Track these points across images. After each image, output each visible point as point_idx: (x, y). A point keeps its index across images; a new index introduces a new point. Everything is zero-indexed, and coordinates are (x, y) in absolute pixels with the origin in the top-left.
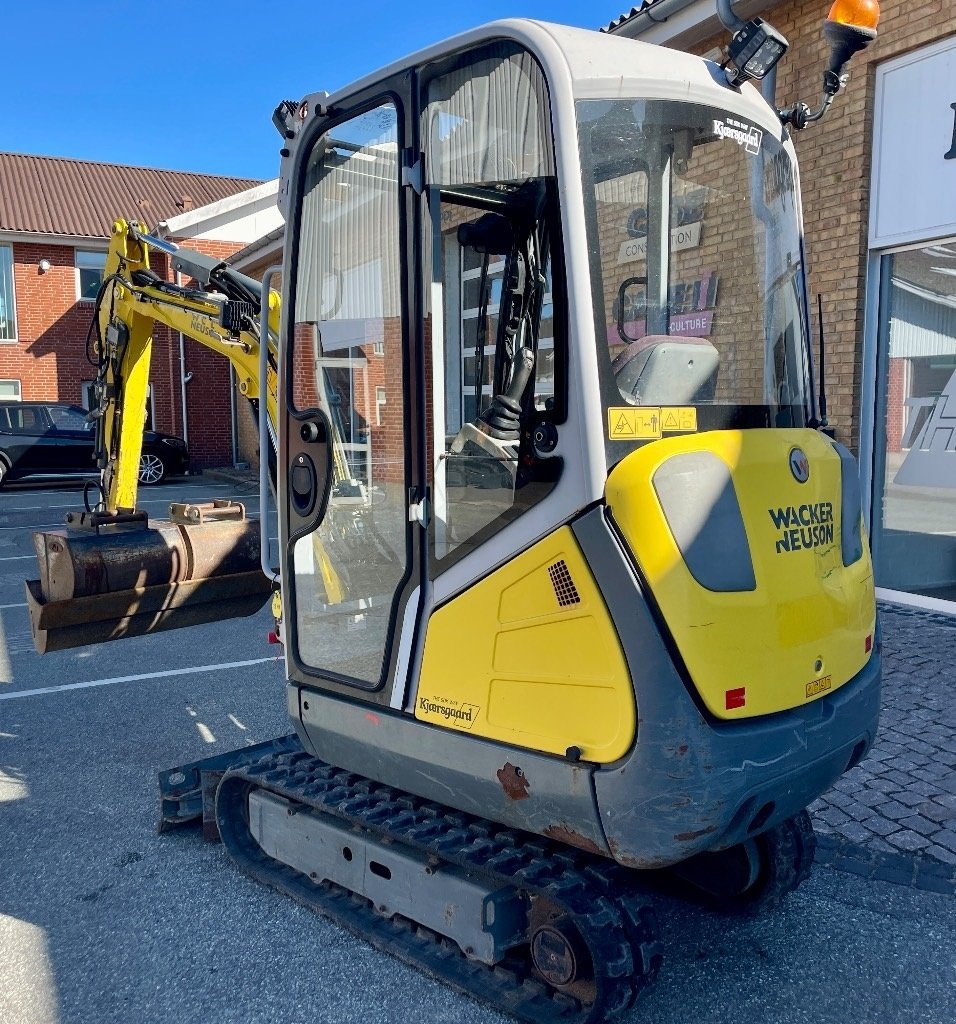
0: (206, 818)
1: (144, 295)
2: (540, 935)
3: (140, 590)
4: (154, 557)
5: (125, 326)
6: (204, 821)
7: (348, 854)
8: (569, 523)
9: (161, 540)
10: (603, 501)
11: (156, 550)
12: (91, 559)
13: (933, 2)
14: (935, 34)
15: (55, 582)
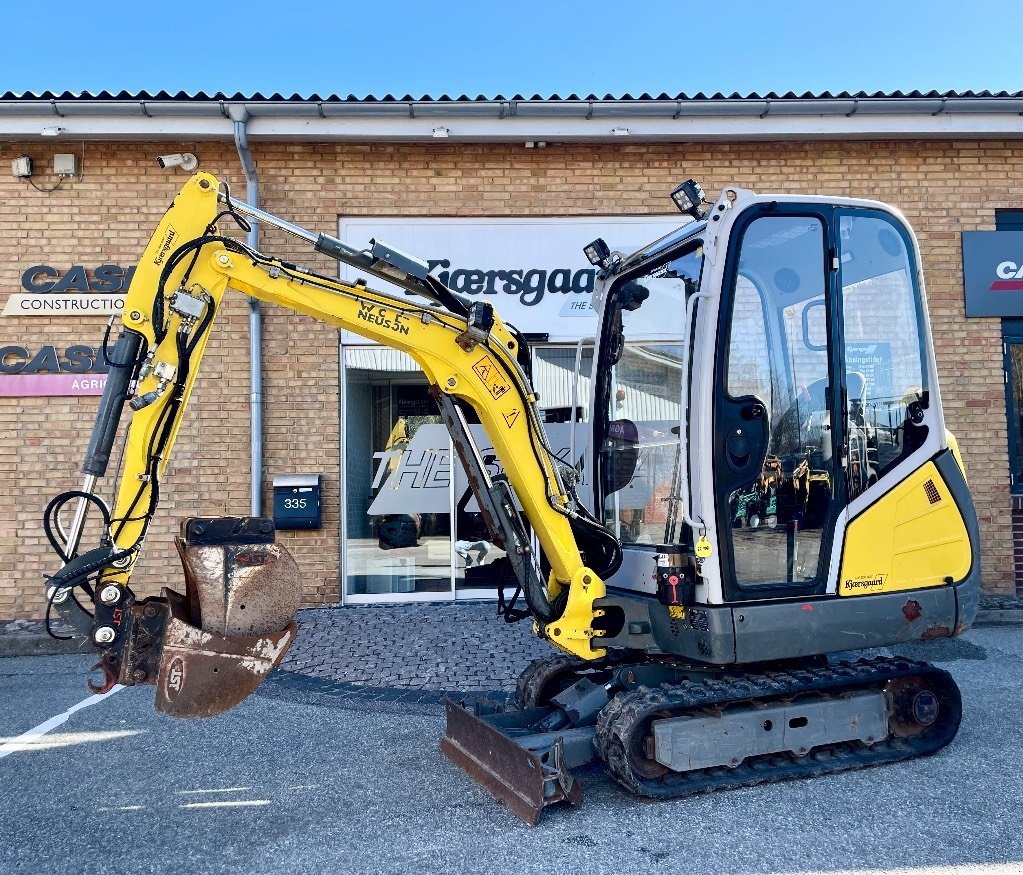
8: (933, 459)
13: (392, 192)
14: (395, 212)
15: (243, 607)
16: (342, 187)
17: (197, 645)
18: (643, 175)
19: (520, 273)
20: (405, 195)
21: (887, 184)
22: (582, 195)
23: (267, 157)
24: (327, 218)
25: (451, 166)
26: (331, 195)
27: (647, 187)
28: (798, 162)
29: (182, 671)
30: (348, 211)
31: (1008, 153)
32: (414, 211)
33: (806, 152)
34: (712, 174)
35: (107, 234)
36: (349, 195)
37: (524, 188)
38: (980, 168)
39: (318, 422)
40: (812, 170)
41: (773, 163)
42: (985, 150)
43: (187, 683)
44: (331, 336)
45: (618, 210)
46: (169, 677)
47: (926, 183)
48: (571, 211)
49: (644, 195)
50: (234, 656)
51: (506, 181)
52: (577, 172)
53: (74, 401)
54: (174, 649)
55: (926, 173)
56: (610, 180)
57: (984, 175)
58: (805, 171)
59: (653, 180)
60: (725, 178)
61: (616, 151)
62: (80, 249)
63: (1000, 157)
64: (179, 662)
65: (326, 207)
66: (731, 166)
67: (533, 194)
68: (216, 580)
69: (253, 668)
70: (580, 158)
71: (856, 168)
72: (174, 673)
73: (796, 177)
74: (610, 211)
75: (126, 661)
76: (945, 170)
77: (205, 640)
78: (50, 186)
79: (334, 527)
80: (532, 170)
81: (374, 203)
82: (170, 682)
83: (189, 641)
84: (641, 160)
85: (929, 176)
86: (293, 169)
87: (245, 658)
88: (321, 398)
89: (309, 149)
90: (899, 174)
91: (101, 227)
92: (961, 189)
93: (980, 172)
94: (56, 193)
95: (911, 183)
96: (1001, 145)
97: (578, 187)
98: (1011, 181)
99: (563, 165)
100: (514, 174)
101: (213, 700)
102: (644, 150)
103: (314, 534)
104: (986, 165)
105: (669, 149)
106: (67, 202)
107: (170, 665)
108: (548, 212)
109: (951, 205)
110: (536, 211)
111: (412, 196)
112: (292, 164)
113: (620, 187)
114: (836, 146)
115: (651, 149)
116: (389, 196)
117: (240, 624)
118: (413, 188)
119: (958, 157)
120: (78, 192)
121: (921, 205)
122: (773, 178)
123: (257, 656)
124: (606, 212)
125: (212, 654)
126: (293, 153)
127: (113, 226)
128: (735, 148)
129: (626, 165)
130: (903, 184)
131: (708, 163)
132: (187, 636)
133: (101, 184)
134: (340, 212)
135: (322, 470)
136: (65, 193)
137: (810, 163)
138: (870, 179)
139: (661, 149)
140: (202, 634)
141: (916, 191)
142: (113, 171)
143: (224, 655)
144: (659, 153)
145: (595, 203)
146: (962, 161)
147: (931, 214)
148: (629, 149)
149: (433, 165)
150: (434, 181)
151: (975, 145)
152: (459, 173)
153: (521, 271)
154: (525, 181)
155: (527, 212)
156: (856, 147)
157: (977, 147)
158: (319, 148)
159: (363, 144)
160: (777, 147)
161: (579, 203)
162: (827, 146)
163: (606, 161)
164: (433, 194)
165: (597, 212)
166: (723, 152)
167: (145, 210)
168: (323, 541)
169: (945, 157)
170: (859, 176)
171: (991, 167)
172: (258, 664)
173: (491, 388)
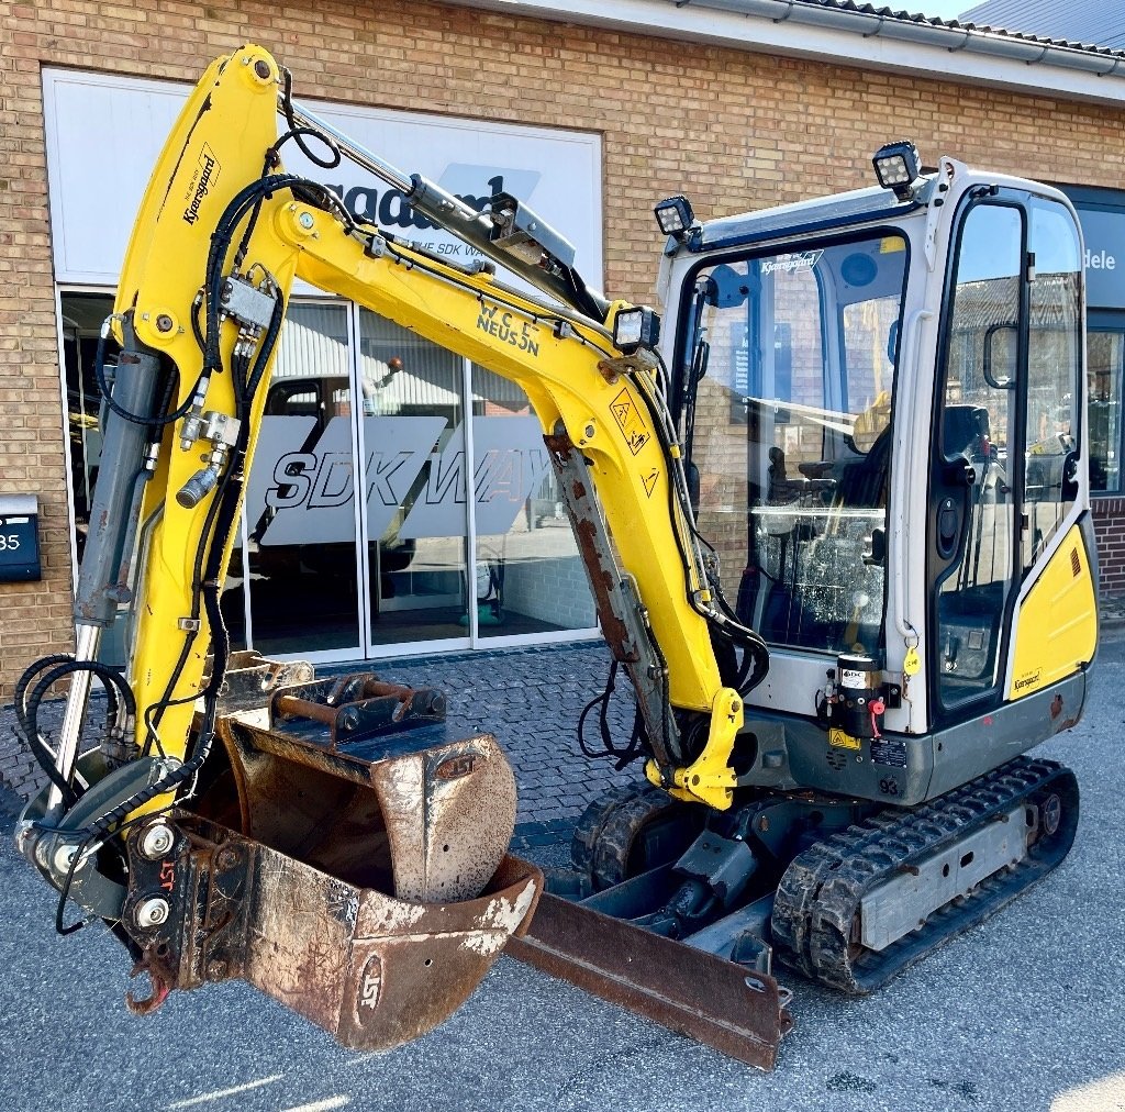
7: (946, 870)
8: (1077, 523)
13: (135, 34)
14: (141, 69)
15: (446, 848)
16: (45, 14)
17: (404, 929)
18: (509, 63)
19: (339, 190)
20: (156, 42)
21: (793, 118)
22: (427, 81)
24: (23, 65)
25: (231, 5)
26: (27, 26)
27: (516, 81)
28: (698, 73)
29: (380, 975)
30: (59, 57)
31: (916, 95)
32: (173, 72)
33: (708, 60)
34: (597, 75)
36: (59, 29)
37: (344, 58)
38: (888, 110)
39: (24, 409)
40: (714, 86)
41: (670, 70)
42: (894, 87)
43: (386, 992)
44: (40, 268)
45: (477, 111)
46: (361, 989)
47: (832, 123)
48: (413, 104)
49: (511, 93)
50: (455, 935)
51: (317, 42)
52: (421, 45)
54: (367, 942)
55: (834, 109)
56: (467, 63)
57: (891, 120)
58: (705, 87)
59: (524, 72)
60: (612, 83)
61: (474, 19)
63: (908, 98)
64: (376, 960)
65: (18, 45)
66: (620, 66)
67: (358, 69)
68: (413, 812)
69: (480, 946)
70: (424, 22)
71: (762, 91)
72: (368, 981)
73: (696, 94)
74: (467, 112)
75: (189, 949)
76: (854, 108)
77: (414, 919)
79: (61, 578)
80: (355, 30)
81: (104, 49)
82: (361, 997)
83: (392, 924)
84: (507, 40)
85: (838, 113)
87: (470, 933)
88: (29, 370)
90: (807, 106)
92: (867, 135)
93: (887, 116)
95: (819, 120)
96: (909, 83)
97: (422, 68)
98: (917, 131)
99: (400, 30)
100: (328, 31)
101: (423, 1011)
102: (511, 24)
103: (30, 588)
104: (894, 107)
105: (542, 28)
107: (361, 969)
108: (380, 99)
109: (856, 153)
110: (363, 96)
111: (167, 45)
113: (480, 76)
114: (741, 58)
115: (521, 25)
116: (128, 39)
117: (443, 877)
118: (169, 31)
119: (867, 93)
121: (826, 151)
122: (670, 91)
123: (488, 928)
124: (461, 111)
125: (424, 937)
128: (626, 41)
129: (487, 43)
130: (810, 120)
131: (592, 58)
132: (389, 917)
134: (46, 57)
135: (36, 486)
137: (710, 76)
138: (776, 109)
139: (533, 27)
140: (410, 909)
141: (823, 131)
143: (441, 936)
144: (531, 33)
145: (447, 96)
146: (871, 98)
147: (837, 164)
148: (491, 20)
150: (204, 25)
151: (883, 80)
152: (244, 19)
153: (341, 187)
154: (346, 47)
155: (349, 95)
156: (762, 62)
157: (885, 82)
160: (675, 47)
161: (425, 93)
162: (731, 56)
163: (460, 33)
164: (202, 46)
165: (450, 109)
166: (612, 46)
168: (45, 599)
169: (854, 90)
170: (764, 103)
171: (898, 110)
172: (487, 937)
173: (629, 438)
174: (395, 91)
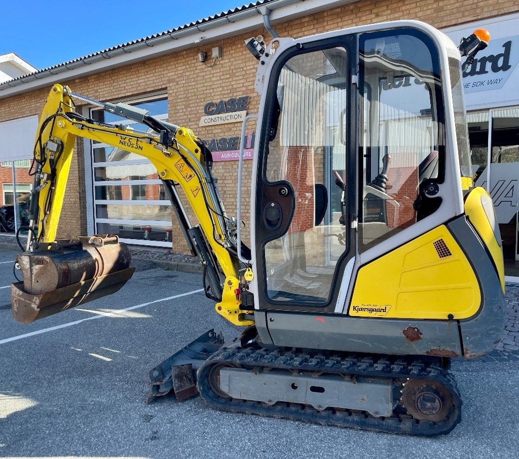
0: (176, 390)
1: (83, 125)
2: (422, 397)
3: (83, 282)
4: (89, 264)
5: (61, 142)
6: (176, 392)
7: (294, 387)
8: (446, 223)
9: (90, 256)
10: (464, 214)
11: (88, 261)
12: (64, 267)
15: (37, 281)
23: (293, 28)
25: (385, 8)
29: (17, 304)
35: (232, 83)
37: (429, 12)
45: (495, 13)
50: (30, 302)
51: (418, 10)
53: (223, 163)
62: (223, 92)
64: (16, 301)
68: (27, 269)
72: (15, 305)
74: (489, 15)
78: (212, 64)
86: (304, 32)
89: (312, 18)
91: (230, 80)
94: (215, 67)
106: (218, 71)
107: (14, 301)
112: (304, 29)
117: (37, 289)
120: (222, 64)
124: (486, 16)
125: (23, 300)
126: (304, 23)
127: (234, 79)
133: (230, 59)
136: (218, 66)
142: (233, 52)
145: (478, 11)
149: (375, 11)
152: (389, 12)
154: (430, 7)
158: (316, 16)
159: (338, 7)
161: (466, 14)
165: (479, 17)
167: (245, 69)
173: (185, 176)
174: (452, 18)
